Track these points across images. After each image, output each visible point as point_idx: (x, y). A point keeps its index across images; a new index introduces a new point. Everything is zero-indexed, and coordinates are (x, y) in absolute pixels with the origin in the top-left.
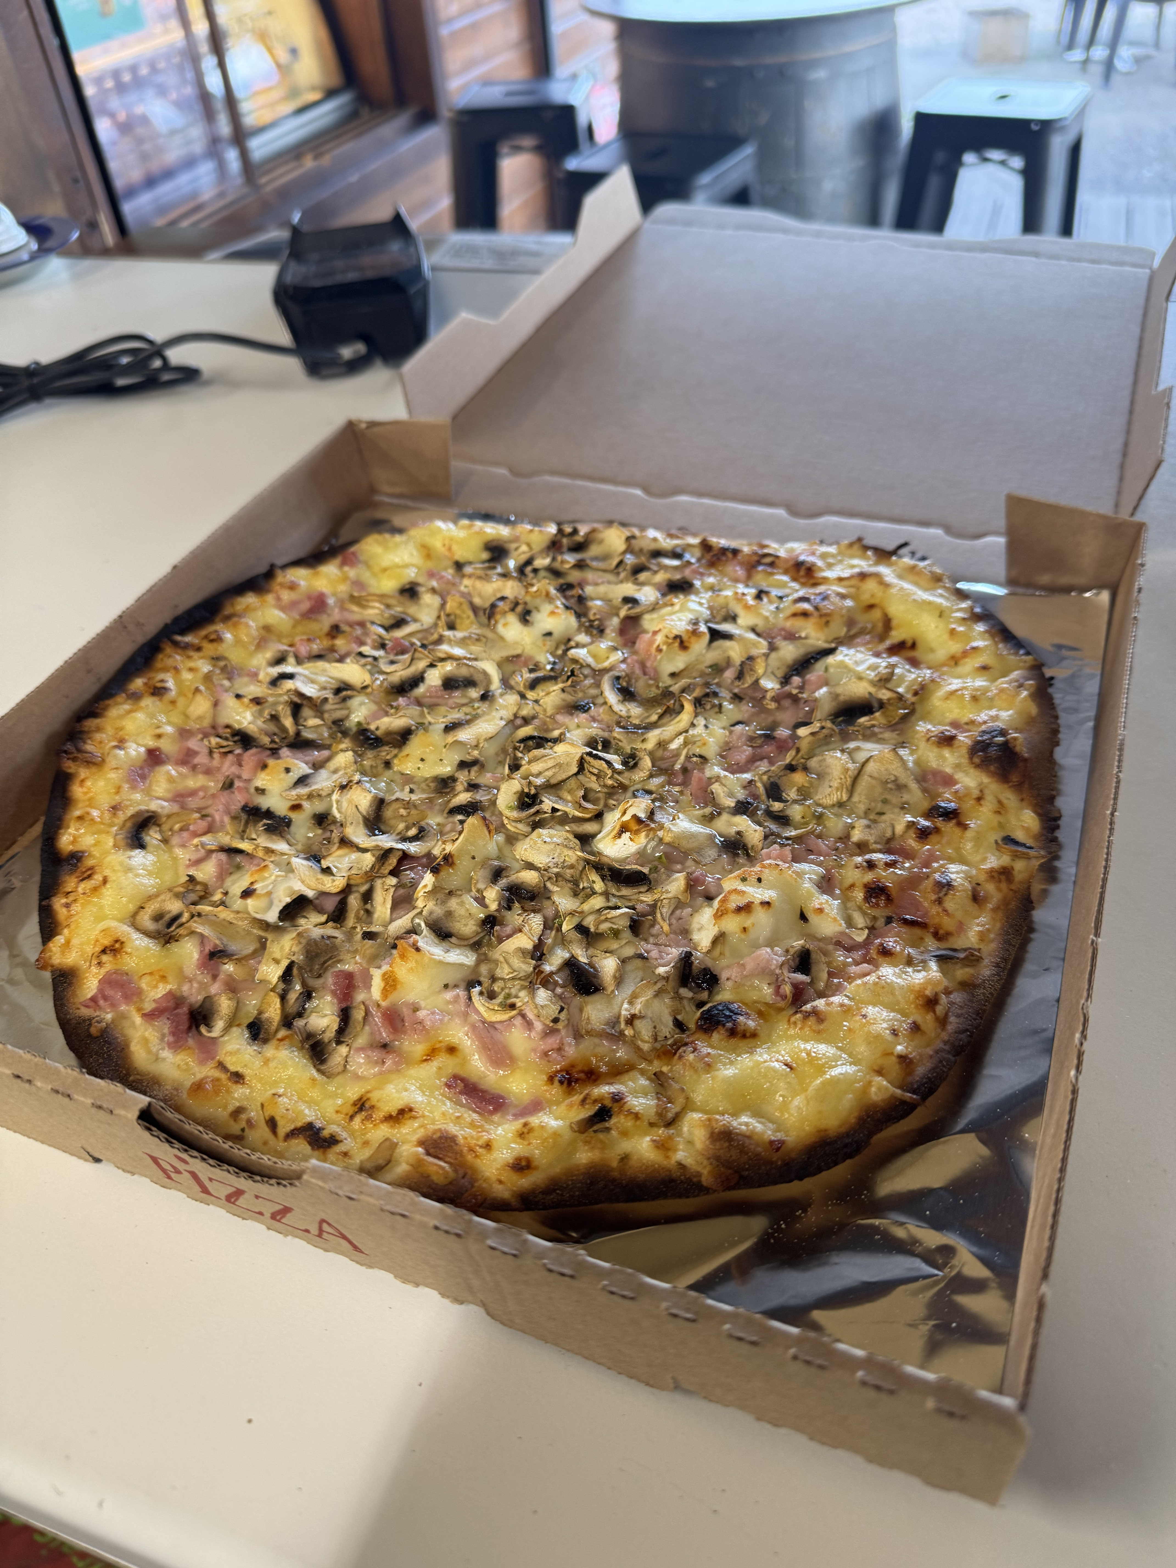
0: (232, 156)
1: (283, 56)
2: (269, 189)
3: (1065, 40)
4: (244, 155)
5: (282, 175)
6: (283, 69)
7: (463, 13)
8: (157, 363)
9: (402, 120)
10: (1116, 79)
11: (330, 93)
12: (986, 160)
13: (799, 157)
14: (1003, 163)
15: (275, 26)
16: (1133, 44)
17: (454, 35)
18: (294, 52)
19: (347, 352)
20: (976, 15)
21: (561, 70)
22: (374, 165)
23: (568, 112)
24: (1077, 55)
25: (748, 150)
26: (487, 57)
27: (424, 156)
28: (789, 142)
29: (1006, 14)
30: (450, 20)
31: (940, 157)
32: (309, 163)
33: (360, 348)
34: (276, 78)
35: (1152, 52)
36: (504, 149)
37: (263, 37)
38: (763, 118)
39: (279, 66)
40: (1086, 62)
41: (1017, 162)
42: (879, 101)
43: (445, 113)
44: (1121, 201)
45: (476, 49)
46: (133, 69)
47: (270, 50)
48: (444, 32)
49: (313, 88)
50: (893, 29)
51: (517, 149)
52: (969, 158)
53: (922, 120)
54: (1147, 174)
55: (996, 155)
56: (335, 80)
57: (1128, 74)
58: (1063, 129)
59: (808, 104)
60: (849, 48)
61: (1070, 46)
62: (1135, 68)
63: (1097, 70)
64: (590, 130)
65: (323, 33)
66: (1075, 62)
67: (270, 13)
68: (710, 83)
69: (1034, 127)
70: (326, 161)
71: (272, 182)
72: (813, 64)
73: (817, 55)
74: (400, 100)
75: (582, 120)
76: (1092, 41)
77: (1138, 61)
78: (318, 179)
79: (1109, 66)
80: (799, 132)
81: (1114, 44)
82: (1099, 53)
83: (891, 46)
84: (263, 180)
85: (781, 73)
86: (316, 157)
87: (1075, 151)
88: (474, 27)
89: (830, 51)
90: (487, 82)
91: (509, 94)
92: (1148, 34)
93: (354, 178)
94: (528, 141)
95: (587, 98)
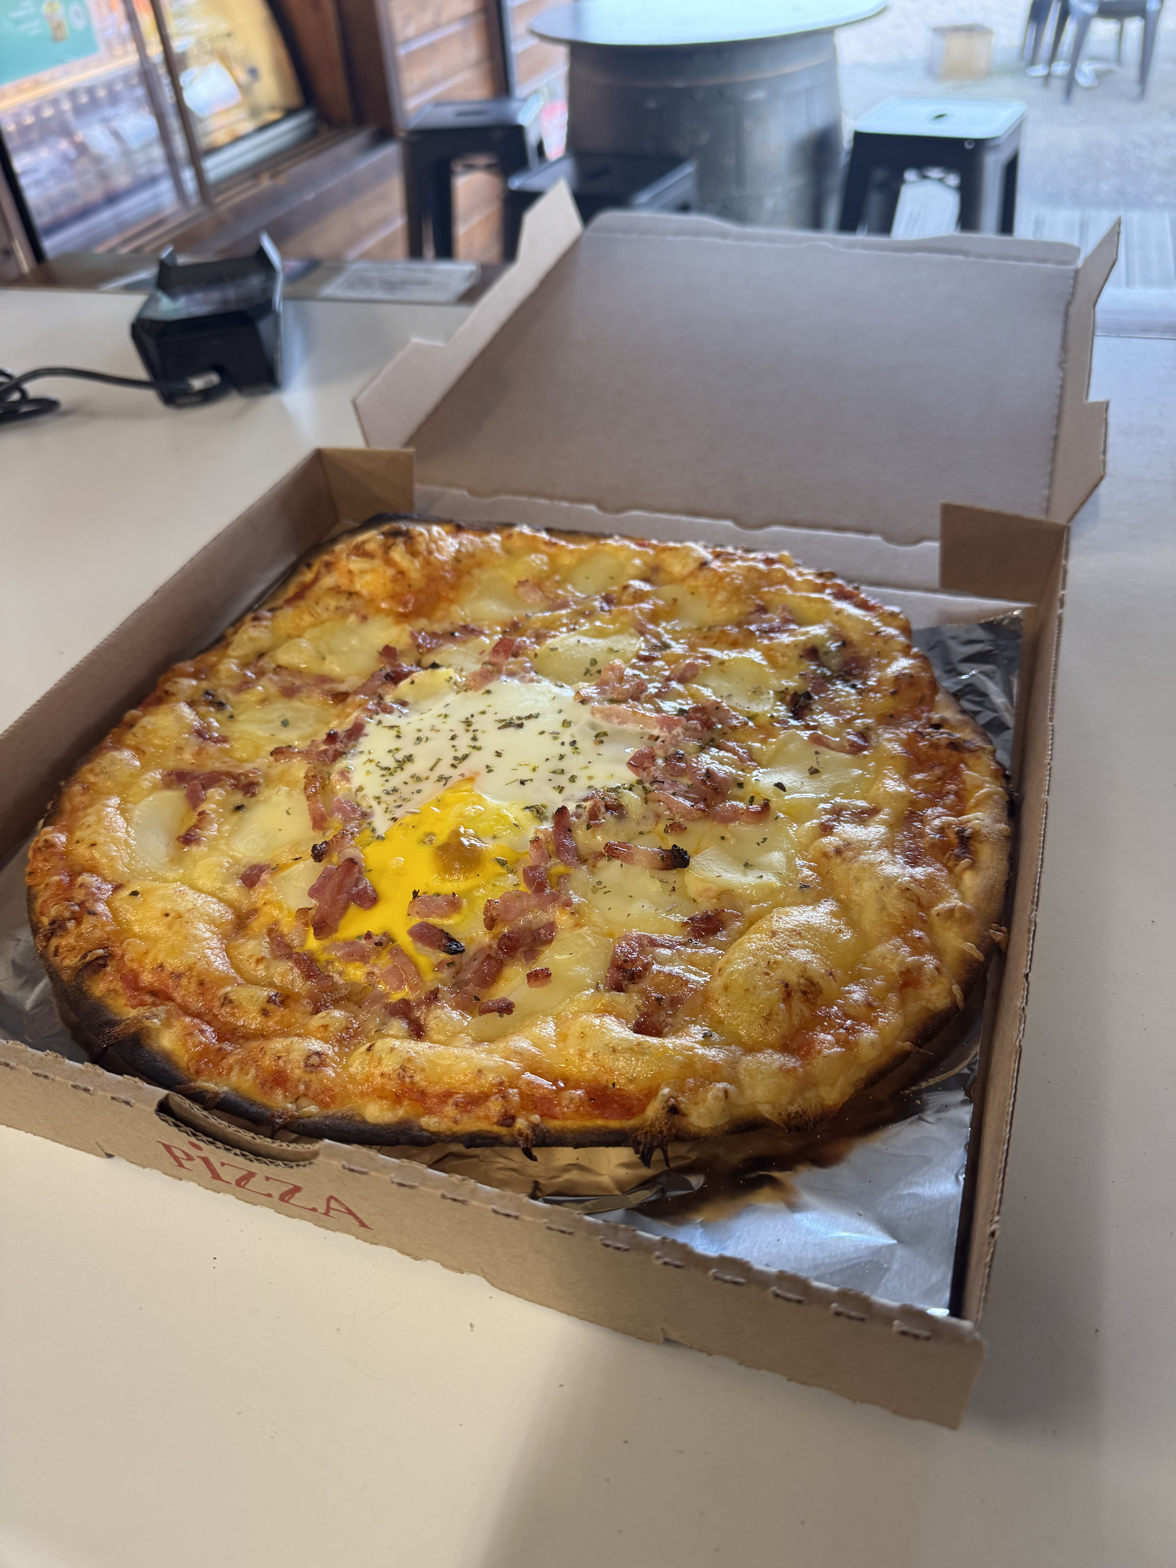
0: (188, 175)
1: (243, 77)
2: (224, 208)
3: (1028, 54)
4: (200, 175)
5: (238, 194)
6: (245, 89)
7: (419, 35)
8: (16, 396)
9: (361, 138)
10: (1077, 94)
11: (289, 113)
12: (925, 177)
13: (740, 177)
14: (941, 180)
15: (235, 48)
16: (1094, 58)
17: (411, 55)
18: (253, 72)
19: (198, 383)
20: (941, 31)
21: (520, 90)
22: (332, 183)
23: (518, 132)
24: (1040, 70)
25: (688, 169)
26: (446, 77)
27: (379, 175)
28: (729, 161)
29: (971, 30)
30: (407, 41)
31: (880, 174)
32: (266, 182)
33: (214, 378)
34: (238, 97)
35: (1113, 67)
36: (458, 167)
37: (224, 58)
38: (704, 138)
39: (239, 85)
40: (1048, 77)
41: (953, 180)
42: (818, 120)
43: (402, 134)
44: (1076, 215)
45: (434, 69)
46: (90, 91)
47: (230, 69)
48: (401, 52)
49: (273, 108)
50: (833, 49)
51: (470, 168)
52: (910, 175)
53: (860, 138)
54: (1105, 187)
55: (935, 173)
56: (294, 100)
57: (1088, 89)
58: (996, 147)
59: (748, 124)
60: (787, 69)
61: (1032, 62)
62: (1096, 83)
63: (1058, 85)
64: (540, 148)
65: (282, 54)
66: (1037, 77)
67: (229, 35)
68: (651, 104)
69: (968, 146)
70: (282, 180)
71: (226, 202)
72: (753, 85)
73: (755, 76)
74: (359, 120)
75: (532, 139)
76: (1053, 57)
77: (1100, 76)
78: (275, 197)
79: (1070, 82)
80: (740, 151)
81: (1074, 61)
82: (1060, 68)
83: (831, 66)
84: (219, 199)
85: (721, 94)
86: (273, 177)
87: (1011, 169)
88: (433, 47)
89: (769, 73)
90: (438, 103)
91: (460, 114)
92: (1110, 49)
93: (310, 196)
94: (482, 160)
95: (538, 118)
